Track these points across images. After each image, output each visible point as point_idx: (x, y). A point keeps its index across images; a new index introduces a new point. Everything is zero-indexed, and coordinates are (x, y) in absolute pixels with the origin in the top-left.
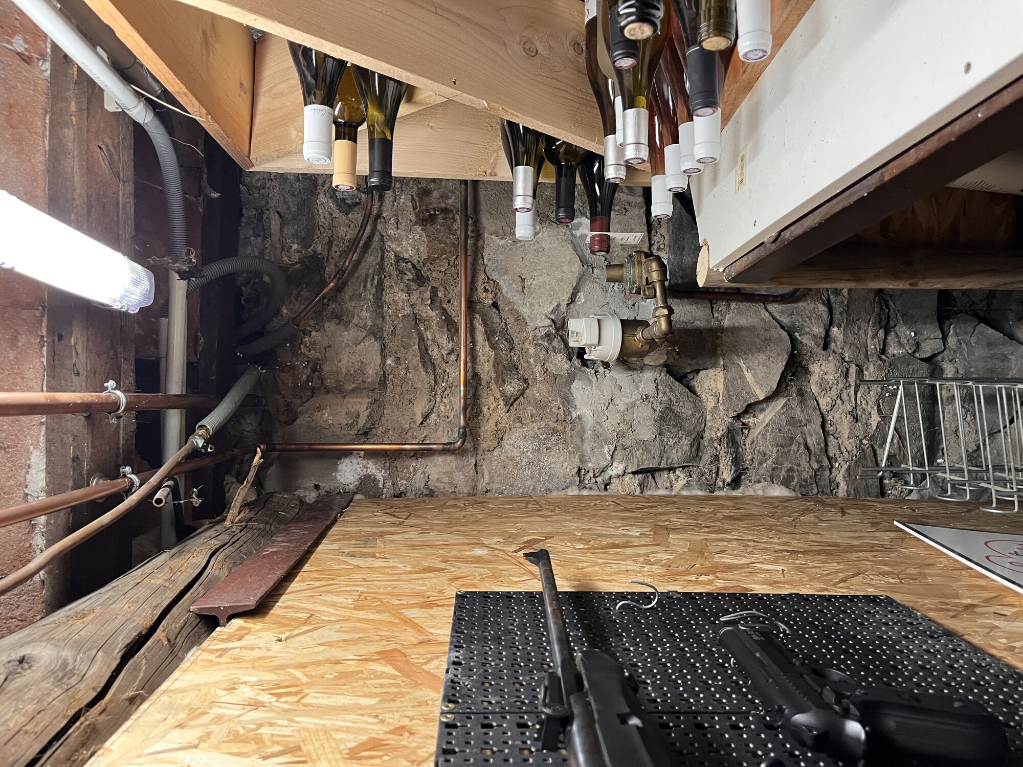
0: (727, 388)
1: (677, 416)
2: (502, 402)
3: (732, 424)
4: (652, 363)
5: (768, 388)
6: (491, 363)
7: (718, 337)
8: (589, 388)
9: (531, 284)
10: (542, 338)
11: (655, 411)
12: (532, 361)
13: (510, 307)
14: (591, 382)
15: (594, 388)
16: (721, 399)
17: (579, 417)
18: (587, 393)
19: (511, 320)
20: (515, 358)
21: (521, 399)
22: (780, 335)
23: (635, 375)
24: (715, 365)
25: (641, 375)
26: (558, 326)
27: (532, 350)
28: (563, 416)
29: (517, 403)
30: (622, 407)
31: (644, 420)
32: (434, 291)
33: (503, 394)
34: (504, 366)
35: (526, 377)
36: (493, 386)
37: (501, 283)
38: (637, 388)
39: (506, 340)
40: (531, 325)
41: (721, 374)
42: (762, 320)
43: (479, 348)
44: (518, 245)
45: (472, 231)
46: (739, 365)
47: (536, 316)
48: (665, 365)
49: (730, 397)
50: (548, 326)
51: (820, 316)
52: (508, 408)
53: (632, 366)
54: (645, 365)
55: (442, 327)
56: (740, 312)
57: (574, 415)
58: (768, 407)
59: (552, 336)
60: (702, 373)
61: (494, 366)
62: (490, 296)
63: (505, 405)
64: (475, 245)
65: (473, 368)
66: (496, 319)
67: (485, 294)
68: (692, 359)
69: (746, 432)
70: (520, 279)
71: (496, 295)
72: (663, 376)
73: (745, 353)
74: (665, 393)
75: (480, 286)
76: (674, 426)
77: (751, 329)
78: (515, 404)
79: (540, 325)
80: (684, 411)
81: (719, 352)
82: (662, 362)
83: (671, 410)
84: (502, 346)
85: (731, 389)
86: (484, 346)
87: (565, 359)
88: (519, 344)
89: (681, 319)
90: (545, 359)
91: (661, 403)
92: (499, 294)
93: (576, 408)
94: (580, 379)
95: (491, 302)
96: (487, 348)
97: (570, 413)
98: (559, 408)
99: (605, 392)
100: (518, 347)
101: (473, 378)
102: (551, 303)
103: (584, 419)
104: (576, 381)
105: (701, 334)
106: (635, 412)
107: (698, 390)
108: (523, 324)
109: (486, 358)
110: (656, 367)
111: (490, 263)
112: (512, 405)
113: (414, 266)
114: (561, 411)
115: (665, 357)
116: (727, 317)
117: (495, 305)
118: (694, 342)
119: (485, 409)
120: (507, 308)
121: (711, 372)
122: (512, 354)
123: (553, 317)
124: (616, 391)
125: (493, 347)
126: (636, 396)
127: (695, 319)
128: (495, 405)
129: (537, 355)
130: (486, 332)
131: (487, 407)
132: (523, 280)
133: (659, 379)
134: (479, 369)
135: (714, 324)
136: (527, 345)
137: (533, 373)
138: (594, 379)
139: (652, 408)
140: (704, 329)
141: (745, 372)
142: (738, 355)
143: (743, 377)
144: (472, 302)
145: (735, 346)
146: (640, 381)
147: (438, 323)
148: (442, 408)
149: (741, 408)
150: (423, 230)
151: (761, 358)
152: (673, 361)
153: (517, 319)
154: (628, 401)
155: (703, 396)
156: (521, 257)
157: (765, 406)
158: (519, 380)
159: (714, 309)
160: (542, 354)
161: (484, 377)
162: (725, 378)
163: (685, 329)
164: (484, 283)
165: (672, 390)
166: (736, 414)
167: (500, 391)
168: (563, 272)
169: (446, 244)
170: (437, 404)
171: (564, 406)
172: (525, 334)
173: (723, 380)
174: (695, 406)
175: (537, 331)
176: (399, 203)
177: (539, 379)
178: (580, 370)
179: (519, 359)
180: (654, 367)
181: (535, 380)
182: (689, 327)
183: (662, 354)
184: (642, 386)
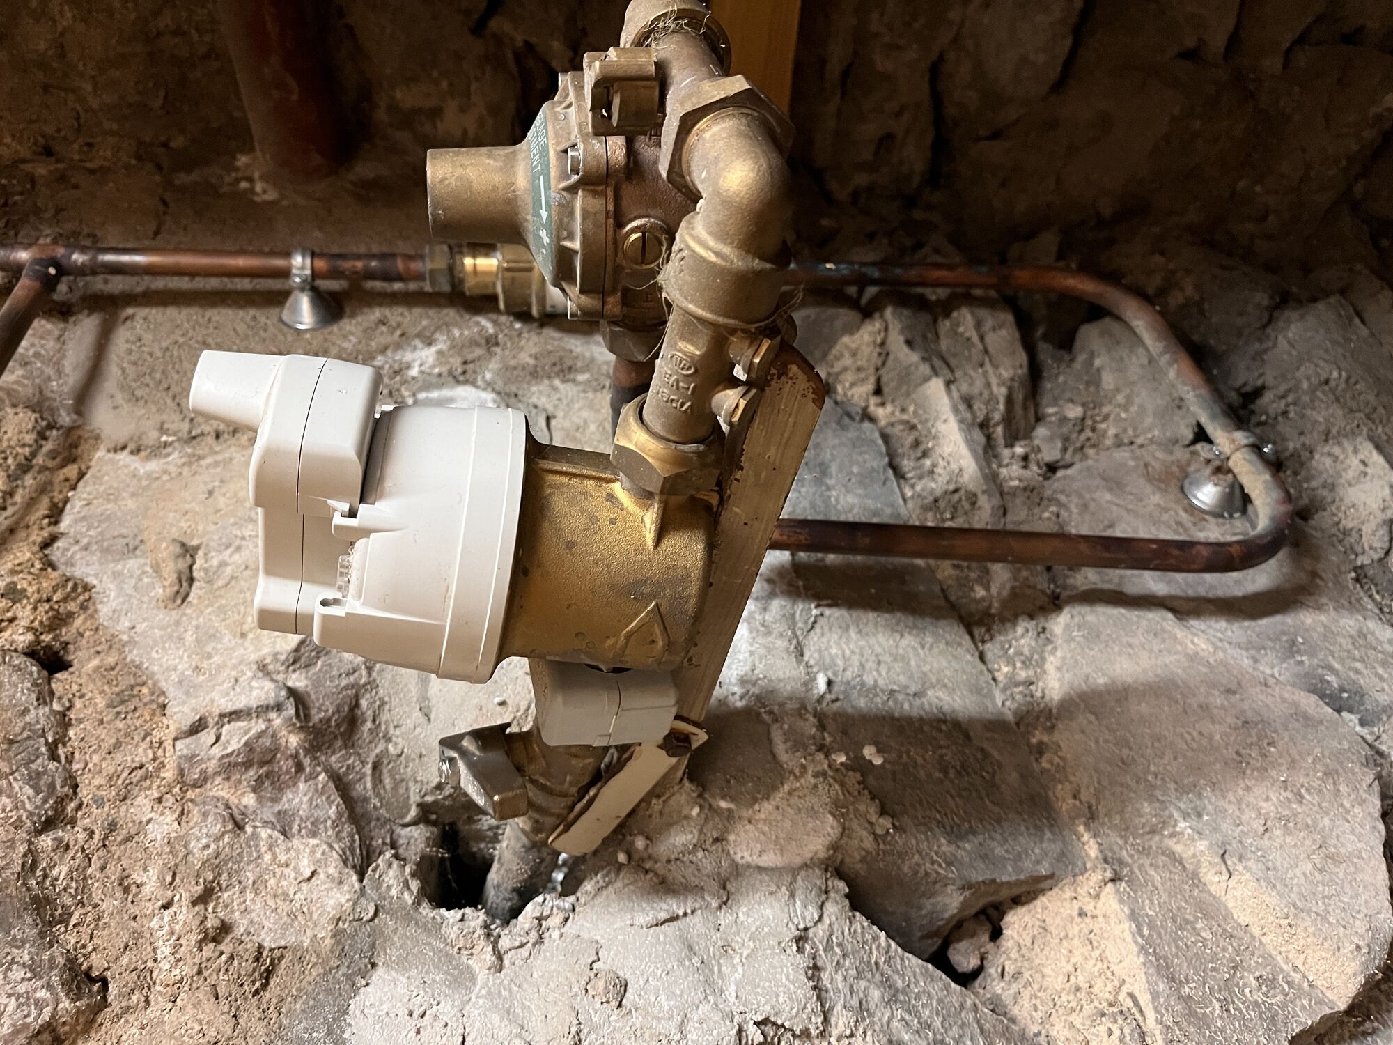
0: (1163, 968)
4: (770, 858)
5: (1360, 926)
8: (446, 1009)
9: (223, 564)
10: (229, 768)
12: (150, 880)
13: (111, 660)
14: (463, 979)
16: (1151, 1024)
18: (432, 1036)
19: (93, 704)
20: (61, 871)
22: (1295, 704)
23: (698, 921)
24: (1066, 866)
25: (725, 918)
26: (316, 717)
27: (162, 826)
35: (97, 963)
37: (102, 585)
38: (711, 987)
39: (34, 779)
40: (182, 714)
41: (1110, 902)
42: (1193, 658)
44: (207, 461)
46: (1176, 859)
47: (211, 673)
48: (835, 867)
50: (263, 710)
53: (676, 874)
54: (737, 871)
56: (1093, 636)
59: (286, 765)
60: (1017, 923)
68: (956, 835)
70: (177, 552)
71: (59, 621)
72: (837, 920)
73: (1182, 790)
79: (224, 707)
81: (1065, 805)
82: (816, 844)
85: (1181, 967)
87: (333, 866)
88: (100, 802)
89: (868, 679)
90: (217, 863)
92: (78, 622)
94: (403, 965)
95: (25, 640)
99: (535, 1022)
100: (93, 818)
104: (377, 976)
105: (967, 736)
108: (146, 712)
110: (794, 871)
111: (78, 528)
115: (830, 826)
116: (1052, 663)
117: (47, 656)
118: (945, 770)
120: (91, 662)
122: (46, 841)
123: (298, 681)
124: (599, 1013)
127: (926, 684)
132: (188, 553)
133: (820, 932)
135: (1002, 703)
136: (142, 806)
140: (971, 721)
141: (1213, 879)
142: (1152, 798)
143: (1211, 910)
145: (1125, 763)
146: (726, 948)
151: (1263, 797)
152: (869, 843)
153: (125, 698)
156: (202, 488)
159: (989, 656)
162: (1133, 916)
163: (893, 718)
165: (893, 996)
172: (142, 754)
173: (1128, 927)
175: (207, 737)
177: (165, 971)
178: (408, 918)
179: (80, 877)
180: (787, 876)
181: (144, 979)
182: (908, 707)
183: (813, 813)
184: (733, 973)
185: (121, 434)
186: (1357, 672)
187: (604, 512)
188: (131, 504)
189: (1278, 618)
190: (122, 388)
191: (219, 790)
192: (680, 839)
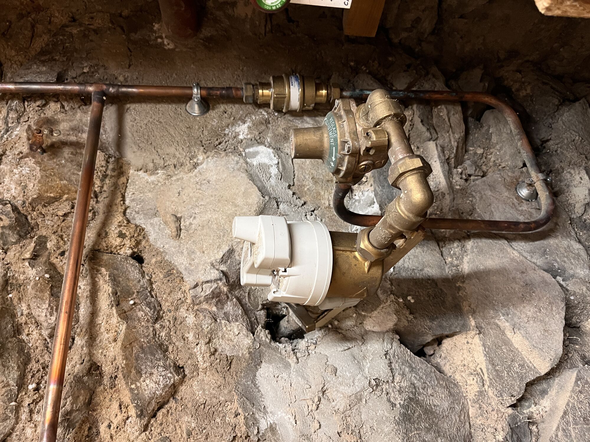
0: (491, 361)
1: (429, 412)
2: (132, 412)
3: (513, 418)
4: (377, 329)
5: (552, 353)
6: (119, 343)
7: (459, 289)
8: (285, 375)
9: (191, 224)
10: (207, 299)
11: (393, 405)
12: (191, 336)
13: (159, 259)
14: (287, 366)
15: (293, 375)
16: (486, 377)
17: (272, 429)
18: (281, 383)
19: (159, 276)
20: (163, 334)
21: (172, 404)
22: (543, 277)
23: (356, 349)
24: (464, 328)
25: (363, 348)
26: (231, 281)
27: (191, 319)
28: (244, 429)
29: (164, 410)
30: (341, 404)
31: (379, 423)
32: (42, 242)
33: (136, 397)
34: (142, 347)
35: (181, 363)
36: (121, 383)
37: (148, 228)
38: (361, 369)
39: (148, 305)
40: (190, 282)
41: (477, 340)
42: (513, 260)
43: (101, 319)
44: (174, 178)
45: (113, 170)
46: (498, 326)
47: (197, 267)
48: (396, 331)
49: (499, 376)
50: (216, 280)
52: (144, 421)
53: (349, 334)
54: (367, 332)
55: (42, 291)
56: (481, 251)
57: (263, 425)
58: (549, 386)
59: (223, 297)
60: (447, 343)
61: (124, 348)
62: (127, 242)
63: (140, 416)
64: (115, 186)
65: (91, 354)
66: (137, 275)
67: (119, 240)
68: (432, 319)
69: (534, 428)
70: (173, 218)
71: (138, 243)
72: (396, 348)
73: (503, 306)
74: (403, 375)
75: (113, 230)
76: (428, 430)
78: (160, 414)
79: (203, 278)
80: (436, 402)
81: (466, 309)
82: (390, 325)
83: (417, 402)
84: (140, 314)
85: (497, 361)
86: (109, 316)
87: (244, 331)
88: (170, 311)
89: (406, 265)
90: (211, 332)
91: (400, 392)
92: (143, 243)
93: (265, 413)
94: (270, 362)
95: (129, 252)
96: (115, 320)
97: (256, 422)
98: (237, 415)
99: (311, 379)
100: (168, 317)
101: (89, 372)
102: (219, 247)
103: (280, 430)
104: (263, 365)
105: (436, 284)
106: (363, 410)
107: (446, 369)
108: (178, 280)
109: (111, 335)
110: (384, 333)
111: (133, 204)
112: (154, 416)
113: (15, 209)
114: (241, 418)
115: (394, 318)
116: (466, 259)
117: (138, 258)
118: (429, 296)
119: (103, 428)
120: (154, 260)
121: (459, 339)
122: (157, 326)
123: (223, 268)
124: (330, 377)
125: (124, 316)
126: (361, 383)
127: (424, 266)
128: (120, 417)
129: (198, 326)
130: (115, 293)
131: (106, 424)
132: (178, 219)
133: (392, 351)
134: (99, 357)
135: (448, 272)
136: (183, 312)
137: (192, 356)
138: (292, 360)
139: (389, 400)
140: (438, 279)
141: (509, 334)
142: (494, 309)
143: (507, 343)
144: (99, 251)
145: (487, 297)
146: (364, 357)
147: (36, 284)
148: (29, 431)
149: (518, 390)
150: (36, 163)
152: (406, 323)
153: (169, 274)
154: (349, 391)
155: (458, 377)
156: (176, 191)
157: (545, 385)
158: (166, 368)
159: (444, 253)
160: (207, 324)
161: (107, 369)
162: (484, 345)
163: (413, 279)
164: (120, 226)
165: (412, 369)
166: (514, 400)
167: (131, 390)
171: (245, 409)
172: (180, 295)
173: (482, 348)
174: (451, 394)
175: (199, 289)
177: (202, 365)
178: (269, 347)
179: (168, 335)
180: (381, 334)
181: (196, 367)
182: (418, 275)
183: (389, 314)
184: (367, 365)
185: (140, 164)
186: (565, 262)
187: (354, 262)
188: (150, 195)
189: (542, 241)
190: (135, 143)
191: (205, 306)
192: (349, 323)
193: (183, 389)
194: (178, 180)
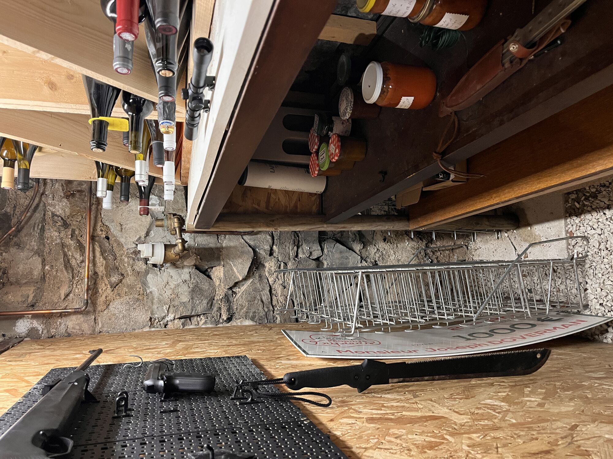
0: (225, 275)
1: (201, 289)
2: (109, 286)
3: (227, 292)
4: (188, 265)
6: (104, 267)
7: (221, 251)
8: (156, 278)
9: (126, 227)
10: (131, 253)
11: (189, 287)
12: (126, 265)
13: (115, 238)
14: (157, 275)
15: (159, 277)
16: (222, 280)
17: (151, 292)
18: (155, 280)
19: (115, 245)
20: (117, 264)
21: (120, 284)
23: (180, 271)
24: (219, 265)
25: (182, 270)
27: (126, 260)
28: (142, 292)
29: (118, 286)
30: (173, 287)
31: (184, 292)
32: (73, 231)
33: (110, 282)
34: (111, 268)
35: (123, 273)
36: (105, 278)
37: (110, 227)
38: (180, 277)
39: (112, 255)
40: (126, 247)
41: (222, 269)
42: (240, 243)
43: (97, 259)
44: (120, 208)
45: (96, 201)
46: (230, 265)
47: (128, 243)
48: (195, 265)
49: (226, 280)
50: (134, 248)
51: (268, 241)
52: (112, 289)
53: (178, 266)
54: (184, 265)
55: (77, 249)
56: (230, 240)
57: (148, 291)
58: (245, 283)
59: (137, 253)
61: (105, 268)
62: (104, 233)
63: (111, 287)
64: (97, 208)
65: (94, 269)
66: (107, 245)
67: (101, 232)
68: (208, 262)
69: (234, 295)
70: (120, 225)
71: (107, 232)
72: (194, 270)
73: (233, 259)
74: (194, 279)
75: (99, 229)
76: (199, 294)
77: (235, 247)
78: (117, 287)
79: (130, 247)
80: (204, 287)
81: (221, 258)
82: (193, 264)
83: (197, 287)
84: (109, 258)
85: (227, 275)
86: (100, 258)
87: (144, 264)
89: (202, 243)
90: (133, 264)
91: (192, 284)
92: (109, 232)
93: (149, 288)
94: (151, 274)
95: (105, 236)
96: (102, 259)
97: (146, 290)
98: (140, 288)
99: (164, 279)
100: (119, 258)
101: (94, 274)
102: (136, 236)
103: (153, 293)
104: (149, 274)
105: (213, 250)
106: (179, 288)
107: (212, 277)
108: (122, 247)
109: (101, 264)
111: (104, 217)
112: (115, 287)
113: (62, 219)
114: (141, 289)
115: (194, 261)
116: (224, 242)
117: (107, 238)
118: (209, 254)
119: (100, 290)
120: (113, 239)
121: (218, 268)
122: (115, 262)
124: (170, 279)
125: (105, 258)
126: (180, 281)
127: (209, 243)
128: (105, 288)
129: (128, 262)
130: (101, 251)
131: (101, 289)
132: (121, 225)
133: (192, 272)
134: (97, 270)
135: (219, 245)
136: (123, 257)
137: (127, 271)
138: (159, 273)
139: (188, 286)
140: (214, 248)
141: (233, 267)
142: (229, 259)
143: (232, 270)
144: (94, 236)
145: (228, 255)
146: (182, 273)
147: (74, 247)
148: (77, 291)
149: (231, 284)
150: (67, 200)
151: (240, 261)
152: (198, 263)
153: (118, 244)
154: (175, 283)
155: (214, 280)
156: (120, 214)
157: (244, 283)
158: (118, 274)
159: (218, 239)
160: (131, 262)
161: (100, 274)
163: (204, 248)
164: (101, 227)
165: (198, 277)
166: (229, 287)
167: (108, 280)
168: (142, 221)
169: (80, 207)
170: (74, 289)
171: (143, 287)
172: (122, 252)
173: (223, 271)
174: (210, 284)
175: (129, 250)
176: (55, 187)
177: (129, 274)
178: (152, 269)
179: (119, 264)
180: (189, 267)
182: (206, 247)
183: (193, 260)
184: (183, 276)
186: (261, 243)
187: (171, 255)
191: (131, 255)
192: (178, 263)
193: (124, 280)
194: (121, 209)
